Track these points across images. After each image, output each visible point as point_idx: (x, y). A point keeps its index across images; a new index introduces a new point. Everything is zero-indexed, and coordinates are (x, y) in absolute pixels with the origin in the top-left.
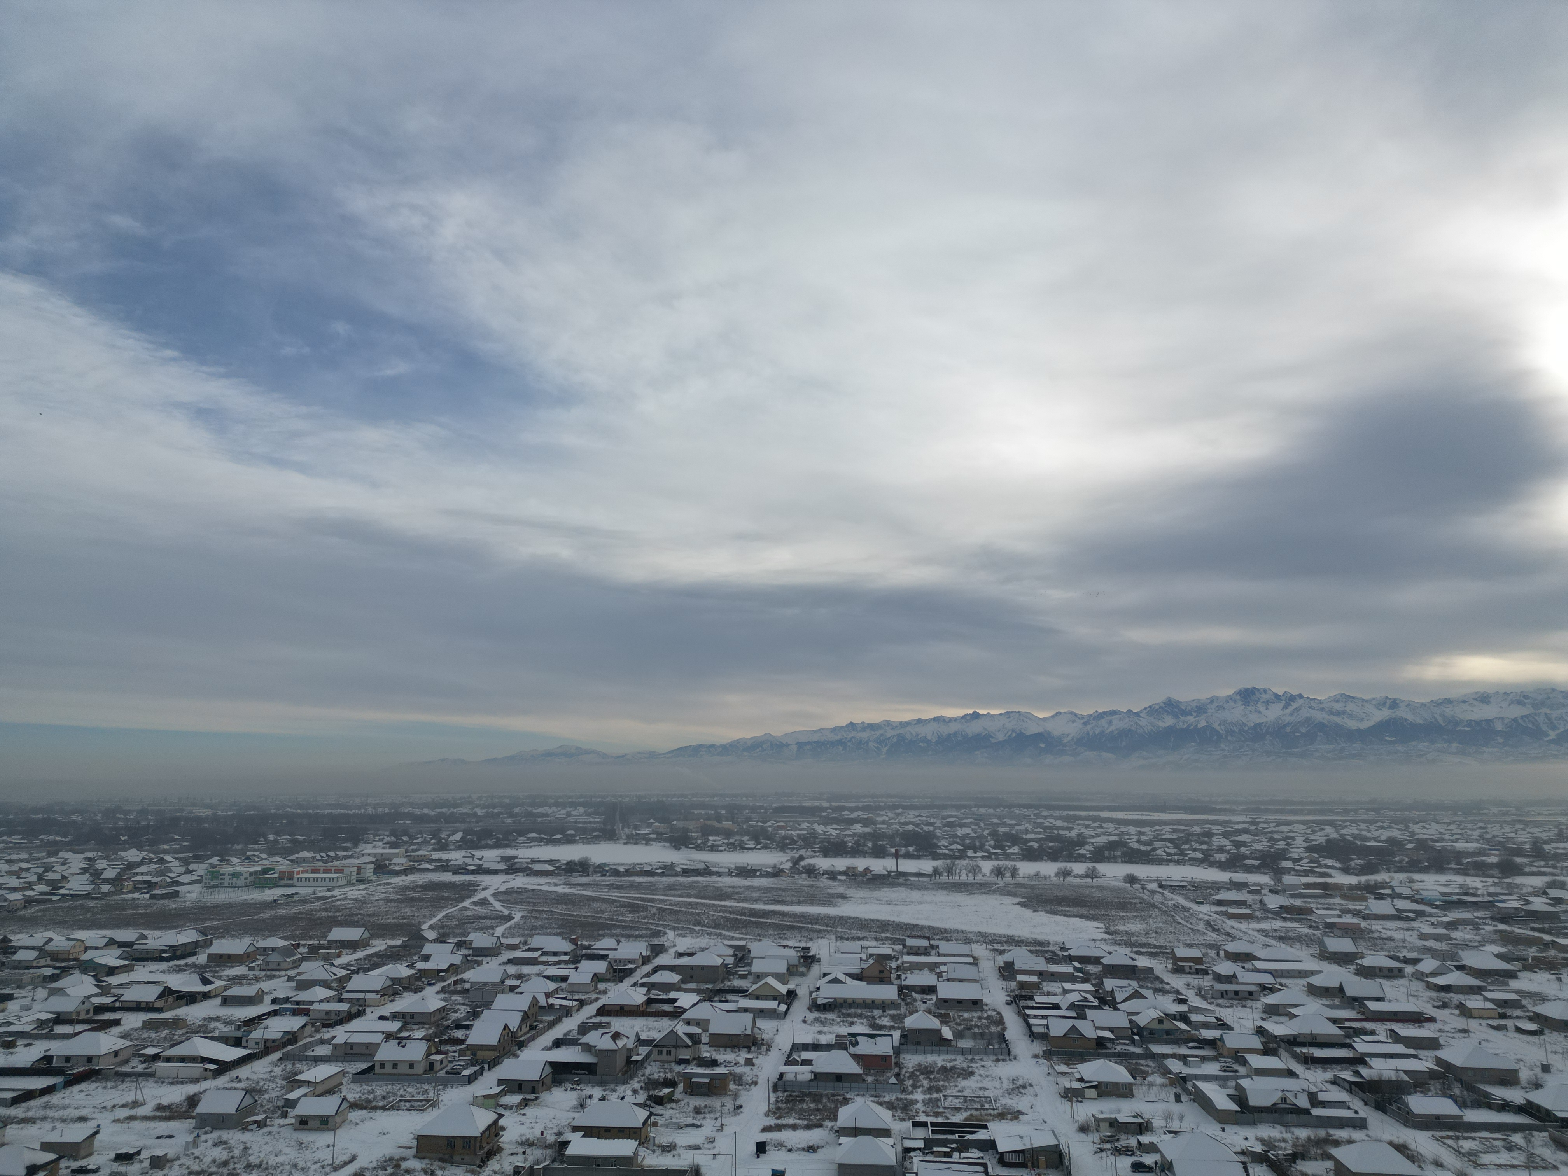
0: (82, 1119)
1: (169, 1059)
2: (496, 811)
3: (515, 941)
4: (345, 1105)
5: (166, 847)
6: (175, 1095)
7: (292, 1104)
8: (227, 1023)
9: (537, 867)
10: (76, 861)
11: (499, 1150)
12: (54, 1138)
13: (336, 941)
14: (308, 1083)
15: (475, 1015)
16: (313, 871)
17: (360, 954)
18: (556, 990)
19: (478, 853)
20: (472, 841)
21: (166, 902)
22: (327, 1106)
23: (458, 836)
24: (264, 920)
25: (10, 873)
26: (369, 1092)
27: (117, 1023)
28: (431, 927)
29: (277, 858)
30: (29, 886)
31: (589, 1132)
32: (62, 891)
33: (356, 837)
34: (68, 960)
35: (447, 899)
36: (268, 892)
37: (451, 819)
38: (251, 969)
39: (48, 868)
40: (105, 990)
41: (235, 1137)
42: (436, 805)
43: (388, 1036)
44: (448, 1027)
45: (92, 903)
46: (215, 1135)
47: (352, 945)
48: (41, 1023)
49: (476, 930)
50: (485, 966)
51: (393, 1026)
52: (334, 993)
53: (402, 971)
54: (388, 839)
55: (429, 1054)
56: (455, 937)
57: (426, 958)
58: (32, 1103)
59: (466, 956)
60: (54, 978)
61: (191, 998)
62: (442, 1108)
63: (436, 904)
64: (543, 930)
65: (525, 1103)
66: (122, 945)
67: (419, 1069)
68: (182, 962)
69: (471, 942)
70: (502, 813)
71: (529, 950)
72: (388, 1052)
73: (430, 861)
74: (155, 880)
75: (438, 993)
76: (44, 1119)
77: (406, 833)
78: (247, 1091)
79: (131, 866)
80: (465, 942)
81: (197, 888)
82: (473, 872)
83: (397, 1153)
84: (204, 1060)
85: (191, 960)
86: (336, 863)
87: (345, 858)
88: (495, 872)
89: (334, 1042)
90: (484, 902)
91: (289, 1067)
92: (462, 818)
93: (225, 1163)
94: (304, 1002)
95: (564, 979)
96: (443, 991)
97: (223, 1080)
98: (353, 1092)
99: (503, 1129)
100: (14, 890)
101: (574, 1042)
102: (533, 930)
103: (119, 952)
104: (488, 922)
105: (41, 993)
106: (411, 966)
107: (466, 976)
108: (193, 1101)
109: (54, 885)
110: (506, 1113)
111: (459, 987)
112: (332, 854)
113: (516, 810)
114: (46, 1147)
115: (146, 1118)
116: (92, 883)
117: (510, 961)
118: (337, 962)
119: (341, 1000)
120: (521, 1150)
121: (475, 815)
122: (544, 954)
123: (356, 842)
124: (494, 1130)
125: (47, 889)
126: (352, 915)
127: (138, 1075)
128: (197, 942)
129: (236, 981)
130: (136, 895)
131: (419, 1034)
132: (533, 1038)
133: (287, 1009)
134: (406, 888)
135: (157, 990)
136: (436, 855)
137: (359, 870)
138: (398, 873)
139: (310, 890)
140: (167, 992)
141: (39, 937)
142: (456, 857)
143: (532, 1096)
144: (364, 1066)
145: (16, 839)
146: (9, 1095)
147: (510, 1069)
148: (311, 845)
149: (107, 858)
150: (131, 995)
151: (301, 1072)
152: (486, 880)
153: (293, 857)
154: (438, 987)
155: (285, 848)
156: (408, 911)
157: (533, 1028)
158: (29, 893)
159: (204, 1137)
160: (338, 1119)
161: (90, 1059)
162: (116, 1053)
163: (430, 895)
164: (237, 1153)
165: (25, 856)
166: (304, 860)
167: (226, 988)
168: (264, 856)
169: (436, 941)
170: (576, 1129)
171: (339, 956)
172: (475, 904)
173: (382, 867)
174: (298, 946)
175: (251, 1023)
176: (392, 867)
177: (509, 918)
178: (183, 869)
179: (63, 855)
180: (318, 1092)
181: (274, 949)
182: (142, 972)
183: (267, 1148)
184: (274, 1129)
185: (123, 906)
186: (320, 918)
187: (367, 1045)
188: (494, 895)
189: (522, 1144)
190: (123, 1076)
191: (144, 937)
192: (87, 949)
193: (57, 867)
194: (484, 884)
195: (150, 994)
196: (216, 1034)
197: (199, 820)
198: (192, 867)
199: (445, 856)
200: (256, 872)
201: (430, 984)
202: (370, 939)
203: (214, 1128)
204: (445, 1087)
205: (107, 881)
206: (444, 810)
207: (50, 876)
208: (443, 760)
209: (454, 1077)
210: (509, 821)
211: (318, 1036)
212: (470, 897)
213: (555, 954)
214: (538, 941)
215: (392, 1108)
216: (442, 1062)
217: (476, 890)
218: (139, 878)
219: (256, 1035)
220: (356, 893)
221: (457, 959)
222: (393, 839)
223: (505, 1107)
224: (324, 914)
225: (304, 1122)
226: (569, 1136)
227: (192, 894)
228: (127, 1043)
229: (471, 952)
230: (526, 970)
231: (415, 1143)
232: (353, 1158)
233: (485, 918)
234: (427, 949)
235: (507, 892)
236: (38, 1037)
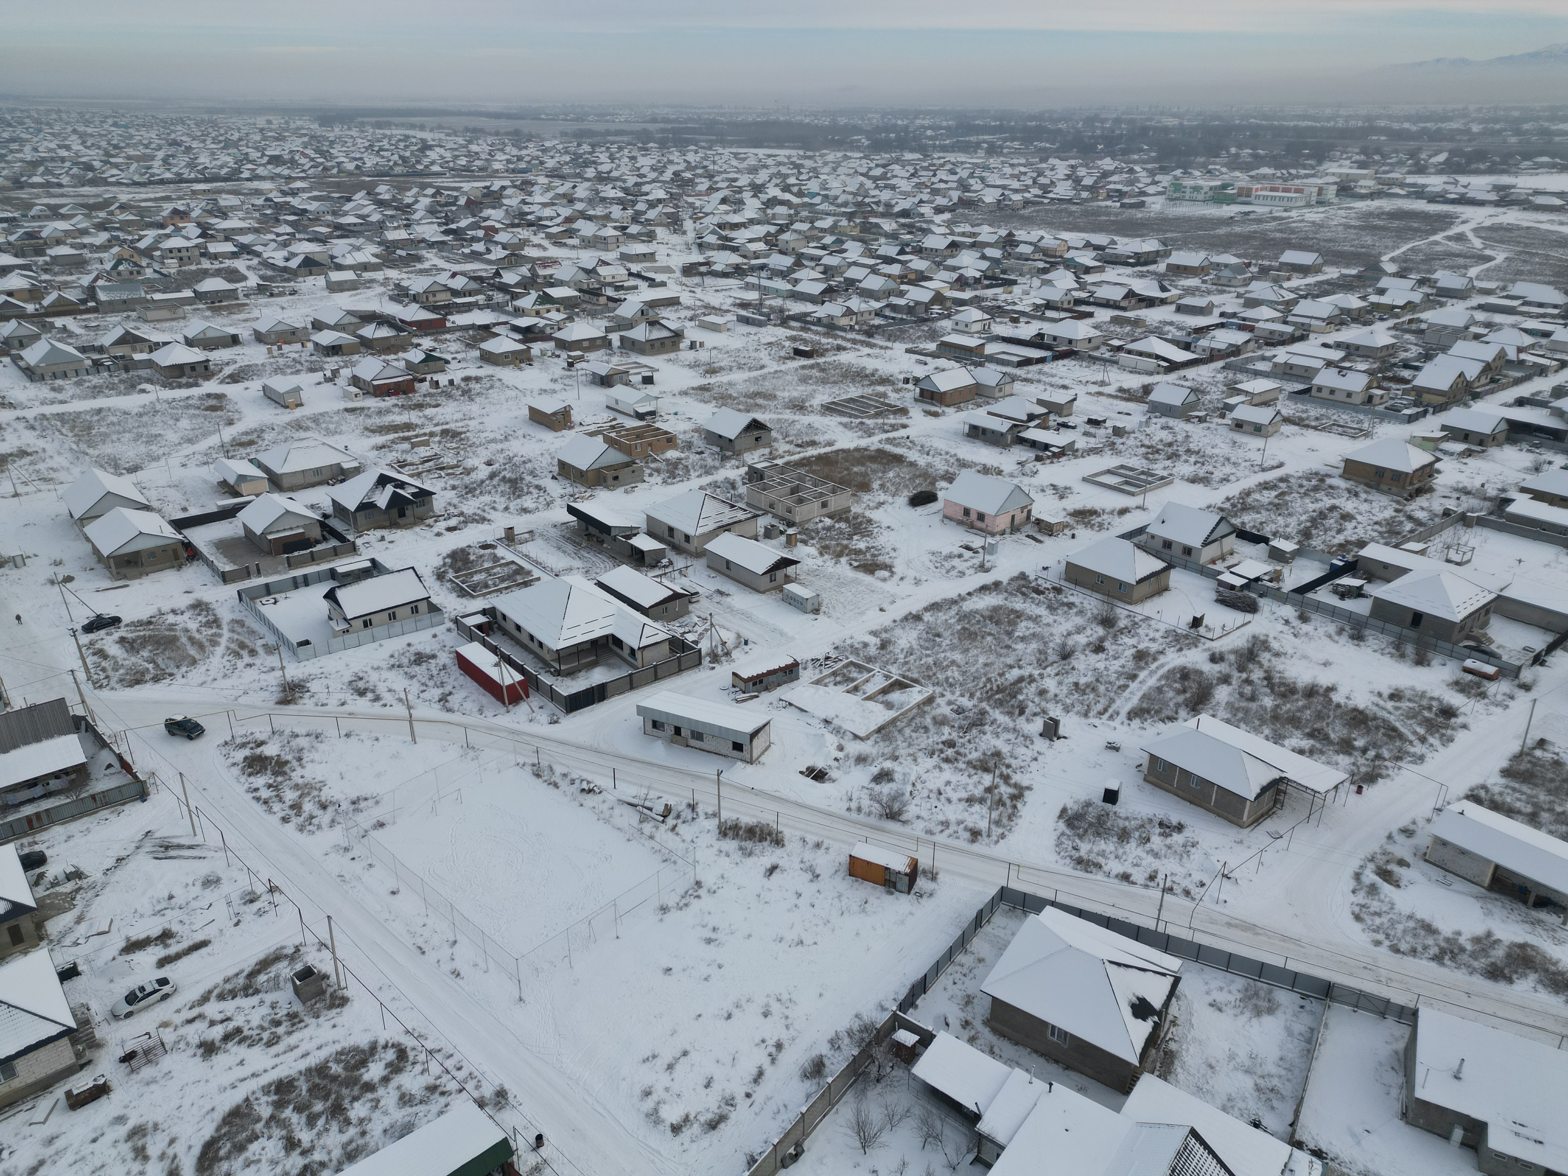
0: (1065, 387)
1: (1129, 352)
2: (1498, 127)
3: (1492, 285)
4: (1278, 418)
5: (1136, 157)
6: (1134, 382)
7: (1230, 408)
8: (1179, 328)
9: (1540, 200)
10: (1062, 168)
11: (1431, 490)
12: (1045, 397)
13: (1287, 264)
14: (1247, 393)
15: (1427, 357)
16: (1273, 189)
17: (1311, 280)
18: (1533, 346)
19: (1463, 179)
20: (1459, 164)
21: (1133, 211)
22: (1262, 416)
23: (1442, 157)
24: (1219, 236)
25: (1013, 176)
26: (1303, 411)
27: (1090, 315)
28: (1392, 260)
29: (1237, 174)
30: (1026, 189)
31: (1539, 496)
32: (1051, 195)
33: (1321, 154)
34: (1055, 257)
35: (1416, 230)
36: (1225, 208)
37: (1435, 136)
38: (1204, 282)
39: (1040, 174)
40: (1082, 286)
41: (1179, 426)
42: (1418, 119)
43: (1329, 364)
44: (1395, 365)
45: (1074, 208)
46: (1163, 420)
47: (1304, 270)
48: (1037, 307)
49: (1445, 268)
50: (1448, 309)
51: (1336, 355)
52: (1279, 315)
53: (1353, 301)
54: (1357, 157)
55: (1369, 387)
56: (1419, 272)
57: (1382, 292)
58: (1031, 368)
59: (1428, 295)
60: (1045, 271)
61: (1150, 302)
62: (1376, 440)
63: (1402, 235)
64: (1532, 276)
65: (1469, 453)
66: (1097, 248)
67: (1357, 400)
68: (1144, 269)
69: (1436, 281)
70: (1505, 130)
71: (1507, 297)
72: (1327, 379)
73: (1402, 185)
74: (1125, 189)
75: (1389, 329)
76: (1039, 381)
77: (1378, 151)
78: (1193, 390)
79: (1105, 174)
80: (1429, 280)
81: (1160, 199)
82: (1453, 202)
83: (1324, 470)
84: (1158, 357)
85: (1152, 268)
86: (1297, 182)
87: (1307, 176)
88: (1482, 203)
89: (1275, 360)
90: (1460, 238)
91: (1231, 376)
92: (1450, 136)
93: (1170, 445)
94: (1250, 320)
95: (1547, 334)
96: (1395, 328)
97: (1172, 377)
98: (1288, 408)
99: (1438, 472)
100: (1016, 191)
101: (1543, 404)
102: (1518, 275)
103: (1093, 254)
104: (1461, 261)
105: (1036, 282)
106: (1363, 298)
107: (1423, 316)
108: (1147, 390)
109: (1046, 189)
110: (1446, 458)
111: (1414, 326)
112: (1293, 171)
113: (1526, 126)
114: (1040, 402)
115: (1110, 396)
116: (1074, 189)
117: (1481, 307)
118: (1286, 285)
119: (1285, 322)
120: (1455, 495)
121: (1468, 131)
122: (1526, 303)
123: (1320, 162)
124: (1428, 471)
125: (1040, 192)
126: (1307, 238)
127: (1106, 361)
128: (1158, 252)
129: (1190, 291)
130: (1109, 203)
131: (1363, 366)
132: (1492, 392)
133: (1232, 324)
134: (1370, 214)
135: (1123, 291)
136: (1410, 179)
137: (1320, 191)
138: (1363, 197)
139: (1266, 209)
140: (1131, 294)
141: (1034, 235)
142: (1435, 182)
143: (1478, 448)
144: (1301, 387)
145: (1016, 144)
146: (1016, 359)
147: (1456, 417)
148: (1275, 162)
149: (1086, 166)
150: (1103, 293)
151: (1241, 382)
152: (1467, 211)
153: (1253, 173)
154: (1391, 323)
155: (1247, 163)
156: (1368, 240)
157: (1493, 381)
158: (1027, 195)
159: (1154, 420)
160: (1270, 429)
161: (1070, 341)
162: (1090, 340)
163: (1396, 224)
164: (1180, 438)
165: (1023, 161)
166: (1264, 177)
167: (1180, 297)
168: (1224, 170)
169: (1394, 275)
170: (1524, 490)
171: (1289, 279)
172: (1449, 238)
173: (1345, 189)
174: (1249, 265)
175: (1200, 331)
176: (1357, 190)
177: (1490, 259)
178: (1149, 180)
179: (1052, 161)
180: (1255, 401)
181: (1226, 266)
182: (1112, 274)
183: (1206, 440)
184: (1213, 426)
185: (1097, 212)
186: (1273, 239)
187: (1307, 369)
188: (1475, 230)
189: (1457, 490)
190: (1094, 360)
191: (1113, 242)
192: (1069, 248)
193: (1047, 173)
194: (1464, 217)
195: (1117, 294)
196: (1169, 337)
197: (1166, 130)
198: (1158, 178)
199: (1421, 180)
200: (1216, 187)
201: (1381, 319)
202: (1323, 265)
203: (1163, 415)
204: (1382, 421)
205: (1086, 188)
206: (1429, 125)
207: (1042, 180)
208: (1439, 60)
209: (1393, 413)
210: (1513, 140)
211: (1260, 353)
212: (1443, 230)
213: (1541, 305)
214: (1520, 288)
215: (1324, 429)
216: (1382, 397)
217: (1452, 223)
218: (1112, 186)
219: (1203, 343)
220: (1314, 215)
221: (1416, 297)
222: (1363, 157)
223: (1445, 452)
224: (1278, 235)
225: (1239, 425)
226: (1513, 494)
227: (1156, 205)
228: (1099, 333)
229: (1434, 291)
230: (1498, 318)
231: (1342, 465)
232: (1281, 465)
233: (1458, 255)
234: (1384, 283)
235: (1492, 228)
236: (1034, 317)
